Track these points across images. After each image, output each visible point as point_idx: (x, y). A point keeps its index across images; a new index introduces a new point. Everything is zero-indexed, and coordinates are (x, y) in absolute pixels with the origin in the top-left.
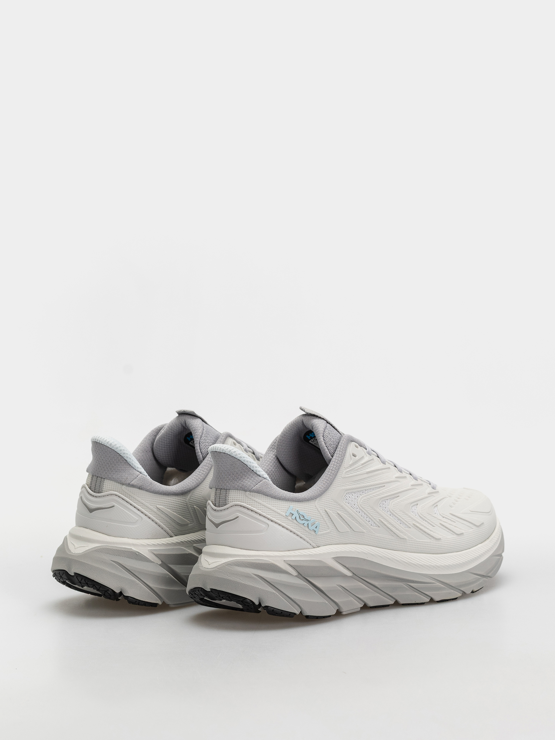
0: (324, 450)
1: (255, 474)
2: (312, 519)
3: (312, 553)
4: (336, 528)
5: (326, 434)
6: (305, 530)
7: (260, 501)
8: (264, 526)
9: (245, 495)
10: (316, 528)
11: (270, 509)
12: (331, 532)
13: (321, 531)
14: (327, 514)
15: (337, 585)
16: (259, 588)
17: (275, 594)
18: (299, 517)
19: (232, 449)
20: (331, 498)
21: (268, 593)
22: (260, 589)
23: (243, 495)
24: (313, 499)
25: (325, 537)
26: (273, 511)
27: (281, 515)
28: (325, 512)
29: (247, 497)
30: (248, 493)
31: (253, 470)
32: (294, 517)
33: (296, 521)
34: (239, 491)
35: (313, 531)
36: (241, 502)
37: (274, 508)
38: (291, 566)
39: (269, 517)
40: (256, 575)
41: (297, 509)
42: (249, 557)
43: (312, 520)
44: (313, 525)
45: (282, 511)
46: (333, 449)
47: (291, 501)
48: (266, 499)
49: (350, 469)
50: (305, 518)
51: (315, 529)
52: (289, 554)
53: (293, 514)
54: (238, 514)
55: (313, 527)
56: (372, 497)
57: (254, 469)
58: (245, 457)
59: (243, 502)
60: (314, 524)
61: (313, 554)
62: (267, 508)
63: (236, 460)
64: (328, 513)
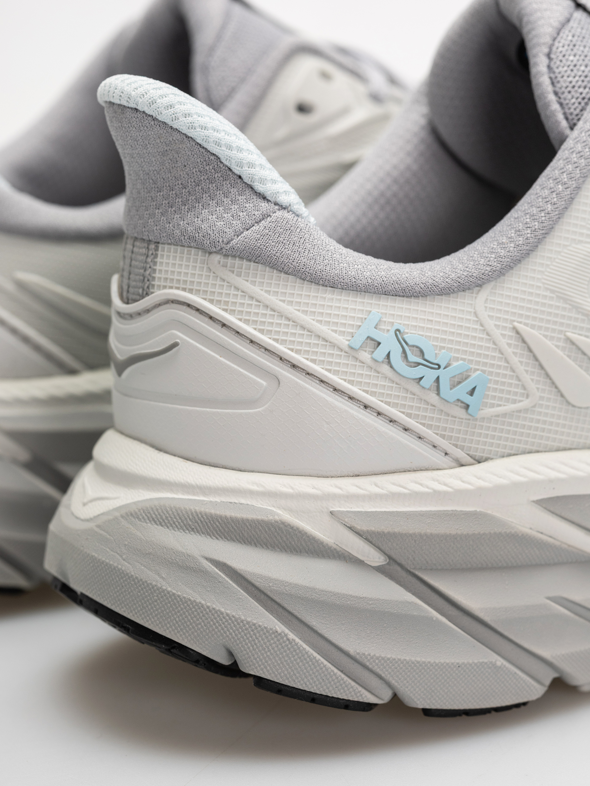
0: (547, 105)
1: (248, 192)
2: (457, 359)
3: (445, 485)
4: (559, 391)
5: (560, 49)
6: (427, 403)
7: (256, 290)
8: (264, 383)
9: (205, 266)
10: (472, 392)
11: (291, 323)
12: (534, 406)
13: (493, 406)
14: (524, 341)
15: (549, 598)
16: (222, 613)
17: (282, 638)
18: (404, 352)
19: (162, 97)
20: (544, 283)
21: (255, 634)
22: (228, 615)
23: (198, 265)
24: (469, 289)
25: (510, 424)
26: (303, 328)
27: (334, 345)
28: (513, 334)
29: (212, 274)
30: (216, 258)
31: (240, 177)
32: (380, 353)
33: (391, 367)
34: (186, 249)
35: (460, 404)
36: (184, 290)
37: (307, 320)
38: (359, 533)
39: (282, 349)
40: (217, 563)
41: (399, 324)
42: (205, 494)
43: (455, 364)
44: (459, 383)
45: (335, 331)
46: (580, 103)
47: (375, 293)
48: (281, 283)
50: (426, 357)
51: (468, 399)
52: (353, 490)
53: (379, 344)
54: (180, 335)
55: (461, 392)
57: (245, 172)
58: (209, 125)
59: (191, 291)
60: (466, 379)
61: (449, 490)
62: (281, 316)
63: (176, 136)
64: (527, 339)
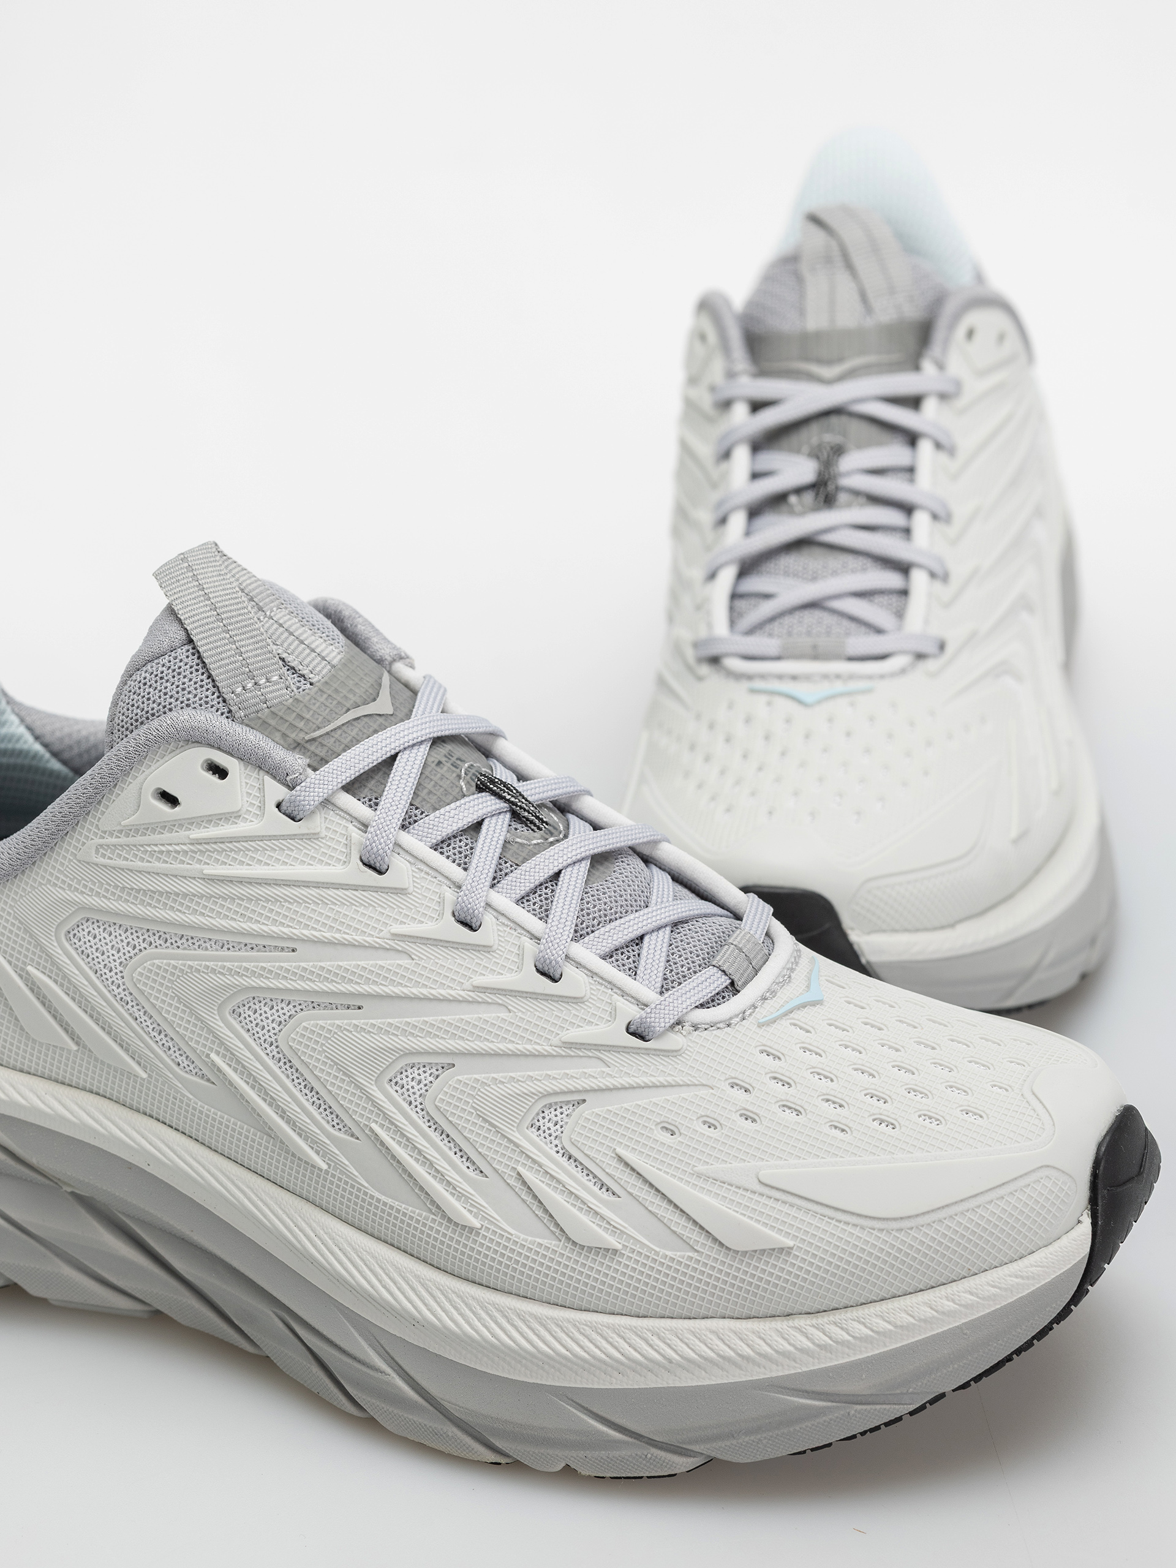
49: (123, 840)
56: (198, 971)
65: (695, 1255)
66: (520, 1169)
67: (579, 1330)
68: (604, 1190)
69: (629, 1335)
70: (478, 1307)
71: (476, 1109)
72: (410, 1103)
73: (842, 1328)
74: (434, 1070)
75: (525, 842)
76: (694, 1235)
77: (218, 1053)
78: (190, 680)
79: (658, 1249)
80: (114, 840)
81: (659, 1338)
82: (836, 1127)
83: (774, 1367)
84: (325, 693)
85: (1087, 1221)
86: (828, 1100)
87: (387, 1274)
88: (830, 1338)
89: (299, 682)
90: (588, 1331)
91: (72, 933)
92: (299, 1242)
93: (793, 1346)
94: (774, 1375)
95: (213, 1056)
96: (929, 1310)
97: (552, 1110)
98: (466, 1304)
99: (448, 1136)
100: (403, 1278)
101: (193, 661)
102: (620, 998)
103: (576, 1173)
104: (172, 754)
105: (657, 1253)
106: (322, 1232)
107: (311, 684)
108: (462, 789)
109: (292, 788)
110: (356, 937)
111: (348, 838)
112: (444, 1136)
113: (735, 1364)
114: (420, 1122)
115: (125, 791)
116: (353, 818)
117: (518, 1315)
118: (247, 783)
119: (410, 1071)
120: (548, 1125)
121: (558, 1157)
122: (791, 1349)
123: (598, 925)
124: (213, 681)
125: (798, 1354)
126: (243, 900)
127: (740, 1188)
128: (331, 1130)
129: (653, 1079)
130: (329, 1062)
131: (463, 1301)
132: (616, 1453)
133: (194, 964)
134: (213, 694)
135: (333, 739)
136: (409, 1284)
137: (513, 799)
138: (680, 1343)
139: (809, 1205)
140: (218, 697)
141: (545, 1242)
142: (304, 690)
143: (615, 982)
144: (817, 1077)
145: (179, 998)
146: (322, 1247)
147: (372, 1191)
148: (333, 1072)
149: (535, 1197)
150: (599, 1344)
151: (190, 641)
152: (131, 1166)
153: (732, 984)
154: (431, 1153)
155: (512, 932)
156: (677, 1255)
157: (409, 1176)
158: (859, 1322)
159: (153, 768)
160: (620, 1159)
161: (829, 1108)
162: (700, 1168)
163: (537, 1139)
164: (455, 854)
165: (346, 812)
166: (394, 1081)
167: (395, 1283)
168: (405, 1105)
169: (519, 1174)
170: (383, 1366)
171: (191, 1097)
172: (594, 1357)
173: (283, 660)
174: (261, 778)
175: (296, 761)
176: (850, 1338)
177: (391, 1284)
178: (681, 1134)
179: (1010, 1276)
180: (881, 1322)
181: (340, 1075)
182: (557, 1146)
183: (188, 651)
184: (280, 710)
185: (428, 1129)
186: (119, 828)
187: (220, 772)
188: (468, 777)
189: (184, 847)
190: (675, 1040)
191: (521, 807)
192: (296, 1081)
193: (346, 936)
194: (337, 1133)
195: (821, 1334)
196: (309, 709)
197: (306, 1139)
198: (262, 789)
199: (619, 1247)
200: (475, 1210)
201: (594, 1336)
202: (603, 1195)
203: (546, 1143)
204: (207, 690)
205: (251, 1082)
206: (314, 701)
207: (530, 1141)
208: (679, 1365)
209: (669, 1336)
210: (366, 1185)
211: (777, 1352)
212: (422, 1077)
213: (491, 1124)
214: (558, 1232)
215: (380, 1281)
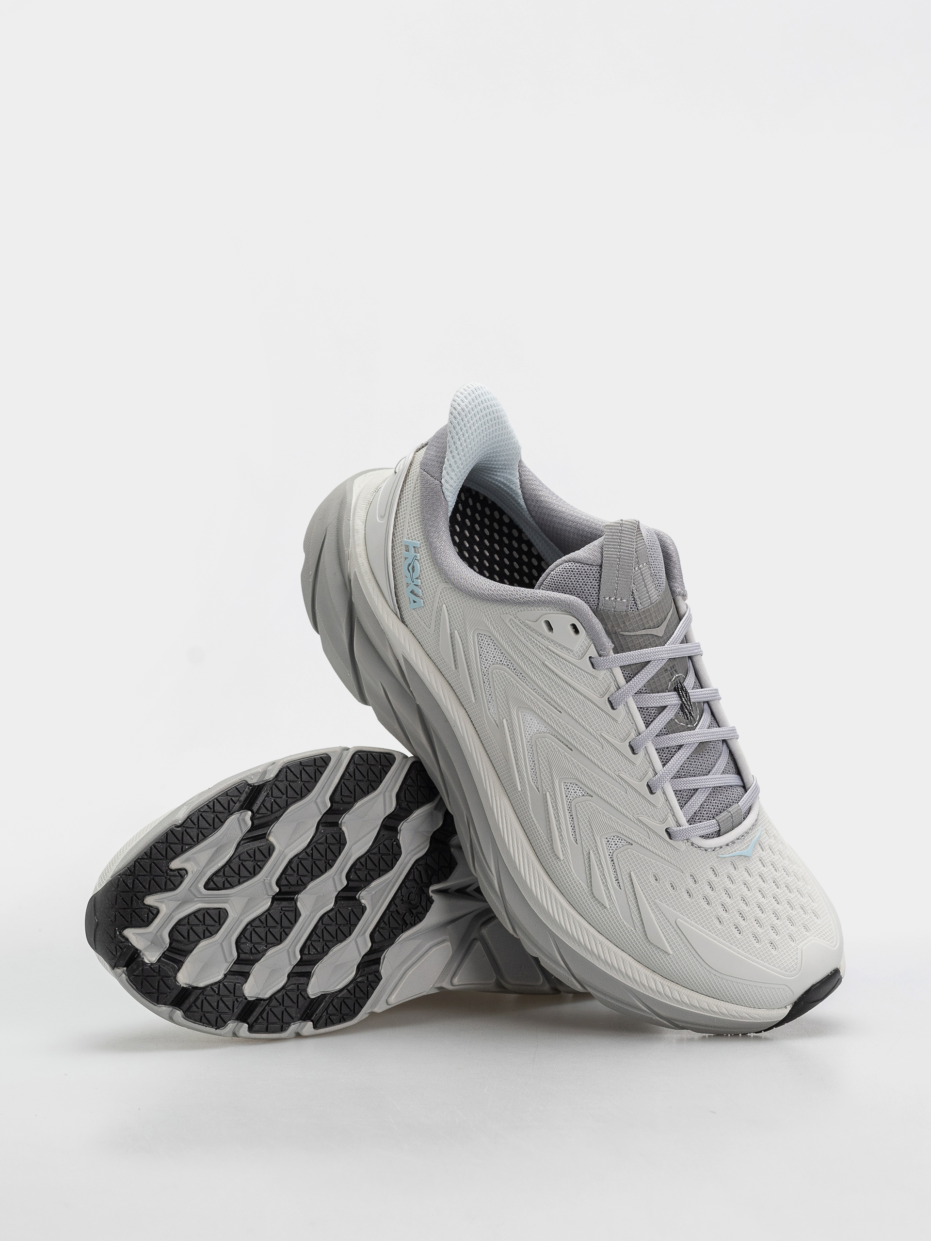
12: (429, 633)
25: (419, 626)
49: (522, 626)
65: (634, 931)
66: (591, 852)
67: (574, 921)
68: (617, 882)
69: (591, 937)
70: (542, 884)
71: (590, 818)
72: (567, 796)
73: (670, 991)
74: (583, 792)
75: (678, 722)
76: (638, 924)
77: (507, 721)
78: (591, 582)
79: (622, 918)
80: (519, 623)
81: (601, 946)
82: (718, 919)
83: (636, 985)
84: (640, 616)
85: (789, 1008)
86: (723, 905)
87: (517, 844)
88: (664, 991)
89: (633, 605)
90: (577, 924)
91: (481, 635)
92: (492, 804)
93: (648, 984)
94: (634, 988)
95: (504, 720)
96: (707, 1006)
97: (618, 839)
98: (539, 879)
99: (573, 818)
100: (522, 850)
101: (597, 575)
102: (671, 816)
103: (610, 868)
104: (562, 612)
105: (621, 920)
106: (503, 807)
107: (637, 609)
108: (668, 686)
109: (600, 656)
110: (587, 725)
111: (609, 687)
112: (571, 817)
113: (623, 975)
114: (566, 806)
115: (535, 611)
116: (616, 681)
117: (555, 899)
118: (583, 642)
119: (574, 785)
120: (612, 843)
121: (608, 857)
122: (647, 985)
123: (684, 775)
124: (600, 588)
125: (648, 988)
126: (553, 682)
127: (667, 919)
128: (531, 780)
129: (663, 855)
130: (547, 759)
131: (539, 877)
132: (559, 970)
133: (520, 687)
134: (596, 593)
135: (631, 639)
136: (523, 854)
137: (685, 702)
138: (608, 953)
139: (688, 944)
140: (597, 596)
141: (583, 884)
142: (633, 611)
143: (674, 809)
144: (726, 892)
145: (505, 691)
146: (500, 813)
147: (531, 812)
148: (546, 764)
149: (590, 866)
150: (578, 932)
151: (601, 566)
152: (447, 721)
153: (720, 830)
154: (562, 820)
155: (648, 763)
156: (628, 926)
157: (549, 821)
158: (678, 993)
159: (551, 612)
160: (630, 876)
161: (721, 909)
162: (657, 901)
163: (605, 845)
164: (647, 715)
165: (614, 677)
166: (566, 784)
167: (518, 849)
168: (565, 796)
169: (589, 853)
170: (494, 872)
171: (486, 723)
172: (573, 935)
173: (633, 593)
174: (590, 643)
175: (609, 644)
176: (671, 996)
177: (516, 849)
178: (659, 882)
179: (745, 1013)
180: (686, 998)
181: (548, 767)
182: (610, 853)
183: (598, 570)
184: (618, 615)
185: (567, 810)
186: (524, 621)
187: (577, 631)
188: (674, 682)
189: (544, 647)
190: (682, 846)
191: (686, 707)
192: (530, 754)
193: (583, 722)
194: (532, 783)
195: (661, 987)
196: (630, 621)
197: (519, 775)
198: (588, 648)
199: (608, 907)
200: (564, 852)
201: (578, 927)
202: (615, 884)
203: (607, 849)
204: (595, 591)
205: (513, 740)
206: (634, 618)
207: (602, 844)
208: (602, 960)
209: (605, 948)
210: (531, 809)
211: (641, 982)
212: (577, 792)
213: (591, 827)
214: (589, 884)
215: (513, 844)
